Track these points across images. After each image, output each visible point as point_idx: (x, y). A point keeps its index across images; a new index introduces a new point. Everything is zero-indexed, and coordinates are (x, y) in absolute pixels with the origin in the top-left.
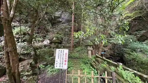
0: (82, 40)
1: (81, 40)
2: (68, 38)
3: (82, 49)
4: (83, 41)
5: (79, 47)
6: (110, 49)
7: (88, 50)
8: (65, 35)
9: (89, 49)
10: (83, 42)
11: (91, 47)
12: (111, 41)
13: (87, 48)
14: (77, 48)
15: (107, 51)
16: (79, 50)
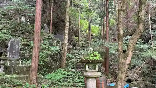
0: (68, 49)
1: (66, 48)
2: (25, 42)
3: (69, 77)
4: (72, 54)
5: (59, 70)
6: (143, 75)
7: (87, 78)
8: (14, 32)
9: (88, 74)
10: (71, 56)
11: (95, 69)
12: (144, 54)
13: (83, 70)
14: (53, 75)
15: (136, 80)
16: (59, 81)
